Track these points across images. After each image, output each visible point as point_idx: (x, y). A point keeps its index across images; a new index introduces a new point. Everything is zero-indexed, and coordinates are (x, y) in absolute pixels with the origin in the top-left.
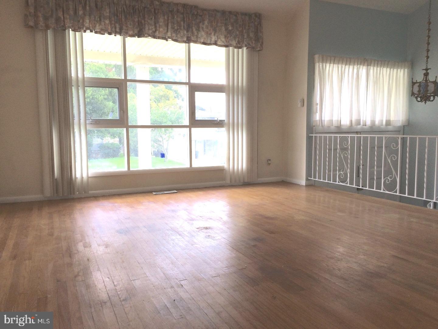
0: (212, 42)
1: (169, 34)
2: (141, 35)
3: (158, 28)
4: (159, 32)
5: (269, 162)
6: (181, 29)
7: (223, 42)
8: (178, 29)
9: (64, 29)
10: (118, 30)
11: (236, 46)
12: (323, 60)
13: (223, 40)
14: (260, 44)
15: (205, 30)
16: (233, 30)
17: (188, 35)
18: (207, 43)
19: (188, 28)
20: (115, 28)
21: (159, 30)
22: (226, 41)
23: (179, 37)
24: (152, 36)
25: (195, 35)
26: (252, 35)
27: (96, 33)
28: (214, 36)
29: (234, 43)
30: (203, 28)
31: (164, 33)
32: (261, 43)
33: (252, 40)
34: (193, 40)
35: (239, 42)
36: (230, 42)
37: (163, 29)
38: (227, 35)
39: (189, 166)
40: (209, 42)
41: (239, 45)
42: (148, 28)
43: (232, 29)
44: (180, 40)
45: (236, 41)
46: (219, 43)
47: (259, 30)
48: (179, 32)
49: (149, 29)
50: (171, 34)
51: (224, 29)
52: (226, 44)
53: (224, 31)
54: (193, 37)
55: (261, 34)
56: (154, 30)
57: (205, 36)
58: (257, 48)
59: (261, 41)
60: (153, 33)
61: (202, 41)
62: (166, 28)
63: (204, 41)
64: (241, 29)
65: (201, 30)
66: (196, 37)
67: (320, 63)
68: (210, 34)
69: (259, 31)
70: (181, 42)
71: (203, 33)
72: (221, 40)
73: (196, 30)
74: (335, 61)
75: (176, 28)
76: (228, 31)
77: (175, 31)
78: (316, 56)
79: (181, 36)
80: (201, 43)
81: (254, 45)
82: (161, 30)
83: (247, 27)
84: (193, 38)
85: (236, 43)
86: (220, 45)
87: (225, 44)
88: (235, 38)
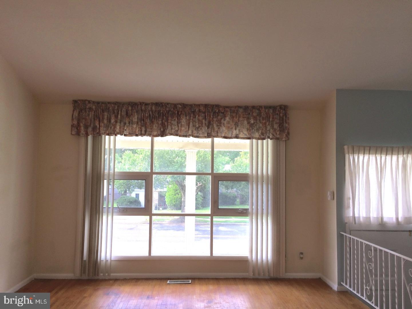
0: (233, 136)
1: (190, 132)
2: (164, 134)
3: (180, 128)
4: (180, 131)
5: (302, 256)
6: (202, 126)
7: (246, 135)
8: (199, 127)
9: (100, 134)
10: (143, 132)
11: (260, 137)
12: (353, 151)
13: (246, 132)
14: (286, 135)
15: (226, 125)
16: (256, 123)
17: (208, 131)
18: (228, 137)
19: (209, 125)
20: (141, 131)
21: (181, 129)
22: (249, 134)
23: (201, 133)
24: (175, 135)
25: (215, 131)
26: (276, 126)
27: (125, 135)
28: (235, 131)
29: (257, 135)
30: (224, 123)
31: (186, 132)
32: (286, 133)
33: (276, 131)
34: (213, 135)
35: (262, 134)
36: (252, 135)
37: (185, 128)
38: (249, 128)
39: (210, 255)
40: (230, 136)
41: (262, 137)
42: (170, 128)
43: (254, 123)
44: (202, 136)
45: (259, 133)
46: (241, 136)
47: (284, 120)
48: (201, 129)
49: (172, 129)
50: (192, 132)
51: (246, 123)
52: (249, 136)
53: (247, 125)
54: (214, 132)
55: (287, 125)
56: (177, 129)
57: (226, 131)
58: (282, 138)
59: (286, 131)
60: (176, 132)
61: (223, 135)
62: (188, 127)
63: (224, 135)
64: (265, 121)
65: (222, 125)
66: (216, 132)
67: (350, 155)
68: (232, 128)
69: (284, 122)
70: (203, 137)
71: (224, 129)
72: (243, 133)
73: (218, 126)
74: (371, 151)
75: (197, 126)
76: (250, 124)
77: (196, 129)
78: (346, 147)
79: (202, 132)
80: (223, 137)
81: (278, 136)
82: (183, 128)
83: (271, 120)
84: (213, 134)
85: (260, 135)
86: (243, 137)
87: (247, 136)
88: (258, 130)
